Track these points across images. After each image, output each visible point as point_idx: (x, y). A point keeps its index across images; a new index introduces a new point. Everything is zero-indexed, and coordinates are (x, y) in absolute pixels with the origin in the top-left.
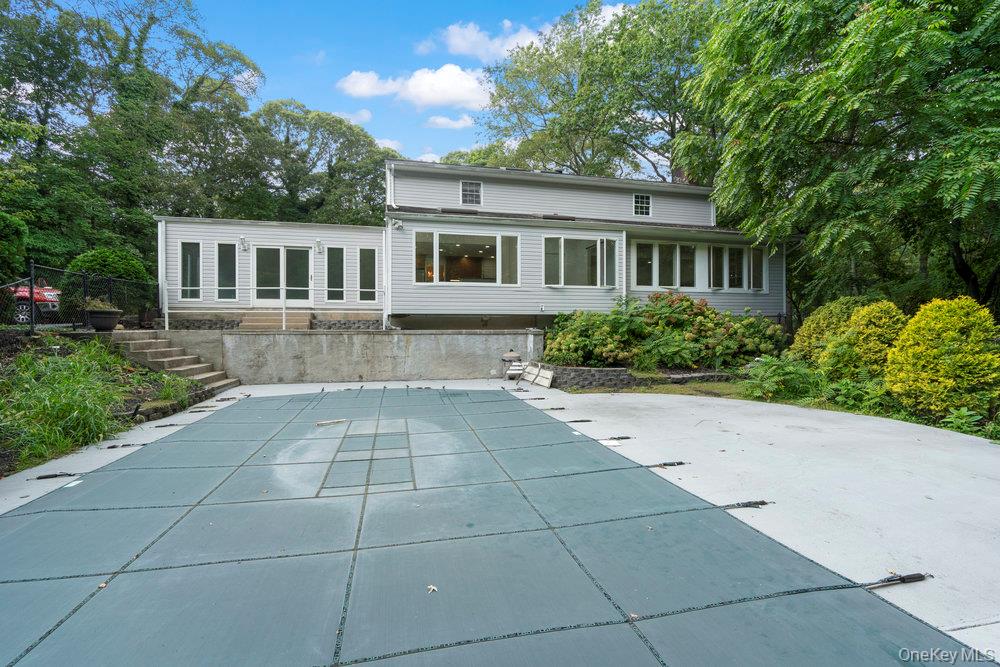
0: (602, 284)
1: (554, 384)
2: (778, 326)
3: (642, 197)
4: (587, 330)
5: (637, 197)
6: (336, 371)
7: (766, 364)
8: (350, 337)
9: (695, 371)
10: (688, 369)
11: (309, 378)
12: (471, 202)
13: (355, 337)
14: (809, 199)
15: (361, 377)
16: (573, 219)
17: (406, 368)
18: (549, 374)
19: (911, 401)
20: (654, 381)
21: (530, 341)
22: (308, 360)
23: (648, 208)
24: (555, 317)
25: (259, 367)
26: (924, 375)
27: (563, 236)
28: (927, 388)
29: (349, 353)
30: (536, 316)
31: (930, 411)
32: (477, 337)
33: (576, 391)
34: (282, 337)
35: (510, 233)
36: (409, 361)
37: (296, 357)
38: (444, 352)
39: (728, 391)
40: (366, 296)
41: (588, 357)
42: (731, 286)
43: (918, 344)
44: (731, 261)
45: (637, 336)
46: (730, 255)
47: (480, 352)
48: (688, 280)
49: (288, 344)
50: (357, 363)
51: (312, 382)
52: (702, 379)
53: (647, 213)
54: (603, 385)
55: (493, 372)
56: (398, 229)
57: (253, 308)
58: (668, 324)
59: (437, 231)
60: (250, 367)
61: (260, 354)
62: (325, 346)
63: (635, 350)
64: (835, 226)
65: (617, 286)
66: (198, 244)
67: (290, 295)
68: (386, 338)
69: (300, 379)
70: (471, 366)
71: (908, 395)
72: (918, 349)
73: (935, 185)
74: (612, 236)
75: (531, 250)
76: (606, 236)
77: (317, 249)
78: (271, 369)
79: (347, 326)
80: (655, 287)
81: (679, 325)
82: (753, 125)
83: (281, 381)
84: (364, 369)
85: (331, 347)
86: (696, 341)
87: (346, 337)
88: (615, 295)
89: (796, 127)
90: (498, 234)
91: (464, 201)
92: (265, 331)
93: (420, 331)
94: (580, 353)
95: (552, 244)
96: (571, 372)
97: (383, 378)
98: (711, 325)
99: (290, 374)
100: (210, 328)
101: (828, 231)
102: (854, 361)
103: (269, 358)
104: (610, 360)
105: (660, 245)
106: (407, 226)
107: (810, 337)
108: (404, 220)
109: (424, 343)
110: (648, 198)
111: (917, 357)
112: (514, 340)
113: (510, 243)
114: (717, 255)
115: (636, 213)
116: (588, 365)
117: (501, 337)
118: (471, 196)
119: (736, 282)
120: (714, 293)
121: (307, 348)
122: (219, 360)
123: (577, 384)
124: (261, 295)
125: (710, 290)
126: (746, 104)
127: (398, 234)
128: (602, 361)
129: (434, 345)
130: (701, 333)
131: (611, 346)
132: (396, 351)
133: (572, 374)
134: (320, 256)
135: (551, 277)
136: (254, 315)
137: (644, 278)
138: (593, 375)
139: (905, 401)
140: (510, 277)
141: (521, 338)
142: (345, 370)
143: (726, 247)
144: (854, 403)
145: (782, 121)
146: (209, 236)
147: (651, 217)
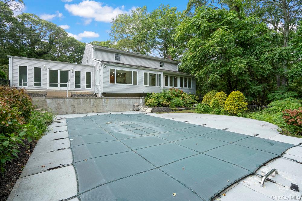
0: (158, 85)
1: (152, 112)
2: (198, 97)
3: (162, 63)
4: (158, 98)
5: (161, 63)
6: (85, 110)
7: (200, 105)
8: (90, 99)
9: (183, 107)
10: (181, 107)
11: (76, 112)
12: (118, 60)
13: (91, 99)
14: (207, 68)
15: (93, 112)
16: (148, 68)
17: (107, 108)
18: (151, 109)
19: (230, 112)
20: (176, 110)
21: (141, 101)
22: (76, 107)
23: (163, 66)
24: (147, 94)
25: (59, 109)
26: (233, 106)
27: (149, 72)
28: (233, 109)
29: (90, 104)
30: (141, 94)
31: (233, 113)
32: (127, 99)
33: (158, 113)
34: (67, 99)
35: (135, 70)
36: (108, 107)
37: (72, 106)
38: (117, 104)
39: (192, 112)
40: (88, 87)
41: (159, 104)
42: (185, 87)
43: (231, 100)
44: (185, 80)
45: (169, 99)
46: (185, 79)
47: (127, 104)
48: (176, 85)
49: (69, 101)
50: (92, 107)
51: (77, 114)
52: (186, 109)
53: (163, 67)
54: (164, 111)
55: (131, 109)
56: (105, 67)
57: (48, 90)
58: (176, 96)
59: (116, 69)
60: (56, 109)
61: (59, 105)
62: (82, 102)
63: (170, 103)
64: (212, 75)
65: (161, 86)
66: (26, 67)
67: (62, 86)
68: (101, 100)
69: (73, 113)
70: (125, 107)
71: (230, 111)
72: (232, 101)
73: (231, 68)
74: (160, 73)
75: (140, 75)
76: (159, 73)
77: (72, 71)
78: (64, 109)
79: (83, 96)
80: (169, 87)
81: (178, 96)
82: (194, 49)
83: (67, 113)
84: (94, 109)
85: (84, 103)
86: (182, 100)
87: (88, 99)
88: (161, 88)
89: (205, 52)
90: (132, 71)
91: (116, 60)
92: (62, 98)
93: (111, 98)
94: (157, 103)
95: (146, 74)
96: (156, 108)
97: (100, 112)
98: (185, 96)
99: (71, 111)
100: (34, 96)
101: (211, 76)
102: (218, 104)
103: (63, 106)
104: (165, 105)
105: (170, 76)
106: (107, 67)
107: (206, 99)
108: (106, 65)
109: (112, 101)
110: (163, 63)
111: (231, 103)
112: (136, 100)
113: (135, 73)
114: (182, 79)
115: (161, 67)
116: (159, 107)
117: (133, 99)
118: (118, 58)
119: (186, 86)
120: (181, 89)
121: (76, 103)
122: (44, 107)
123: (158, 111)
124: (51, 85)
125: (180, 88)
126: (193, 45)
127: (105, 69)
128: (163, 105)
129: (115, 102)
130: (183, 98)
131: (165, 102)
132: (104, 104)
133: (156, 109)
134: (73, 74)
135: (146, 83)
136: (50, 92)
137: (166, 84)
138: (162, 109)
139: (229, 112)
140: (135, 83)
141: (138, 100)
142: (88, 109)
143: (184, 77)
144: (219, 113)
145: (202, 50)
146: (31, 65)
147: (164, 68)
